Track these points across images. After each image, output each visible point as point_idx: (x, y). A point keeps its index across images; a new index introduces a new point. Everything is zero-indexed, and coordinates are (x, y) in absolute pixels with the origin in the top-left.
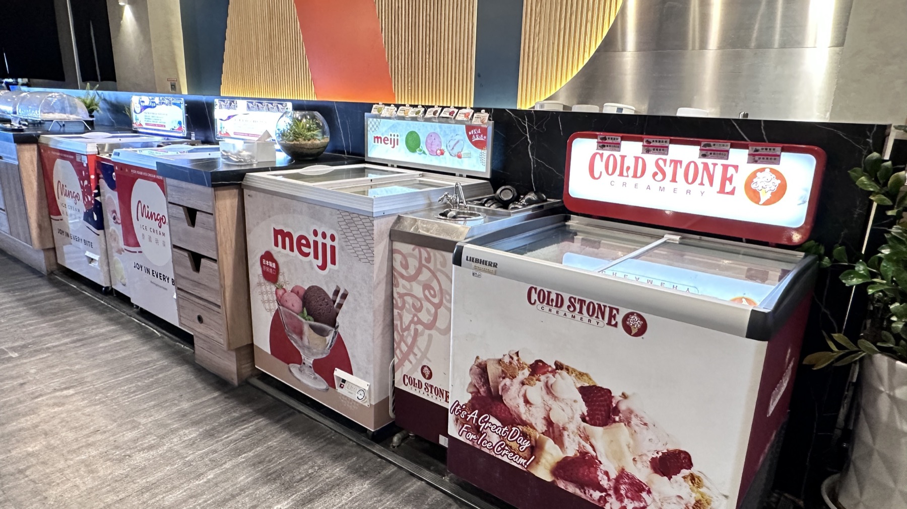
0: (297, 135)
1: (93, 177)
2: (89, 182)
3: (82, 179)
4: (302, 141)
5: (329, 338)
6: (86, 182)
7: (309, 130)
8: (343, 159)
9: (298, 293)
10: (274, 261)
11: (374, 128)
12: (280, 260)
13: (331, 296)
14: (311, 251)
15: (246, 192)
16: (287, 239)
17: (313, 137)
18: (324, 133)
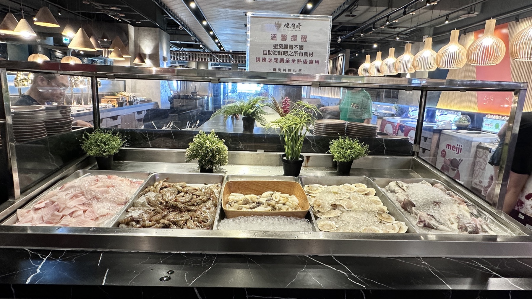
0: (460, 122)
1: (397, 129)
2: (396, 130)
3: (393, 129)
4: (461, 123)
5: (456, 172)
6: (395, 130)
7: (464, 120)
8: (474, 129)
9: (450, 160)
10: (445, 152)
11: (486, 121)
12: (447, 151)
13: (458, 161)
14: (456, 149)
15: (441, 134)
16: (450, 147)
17: (465, 123)
18: (469, 122)
